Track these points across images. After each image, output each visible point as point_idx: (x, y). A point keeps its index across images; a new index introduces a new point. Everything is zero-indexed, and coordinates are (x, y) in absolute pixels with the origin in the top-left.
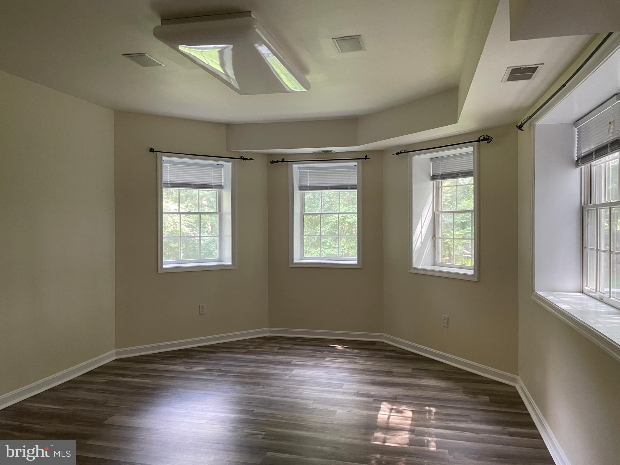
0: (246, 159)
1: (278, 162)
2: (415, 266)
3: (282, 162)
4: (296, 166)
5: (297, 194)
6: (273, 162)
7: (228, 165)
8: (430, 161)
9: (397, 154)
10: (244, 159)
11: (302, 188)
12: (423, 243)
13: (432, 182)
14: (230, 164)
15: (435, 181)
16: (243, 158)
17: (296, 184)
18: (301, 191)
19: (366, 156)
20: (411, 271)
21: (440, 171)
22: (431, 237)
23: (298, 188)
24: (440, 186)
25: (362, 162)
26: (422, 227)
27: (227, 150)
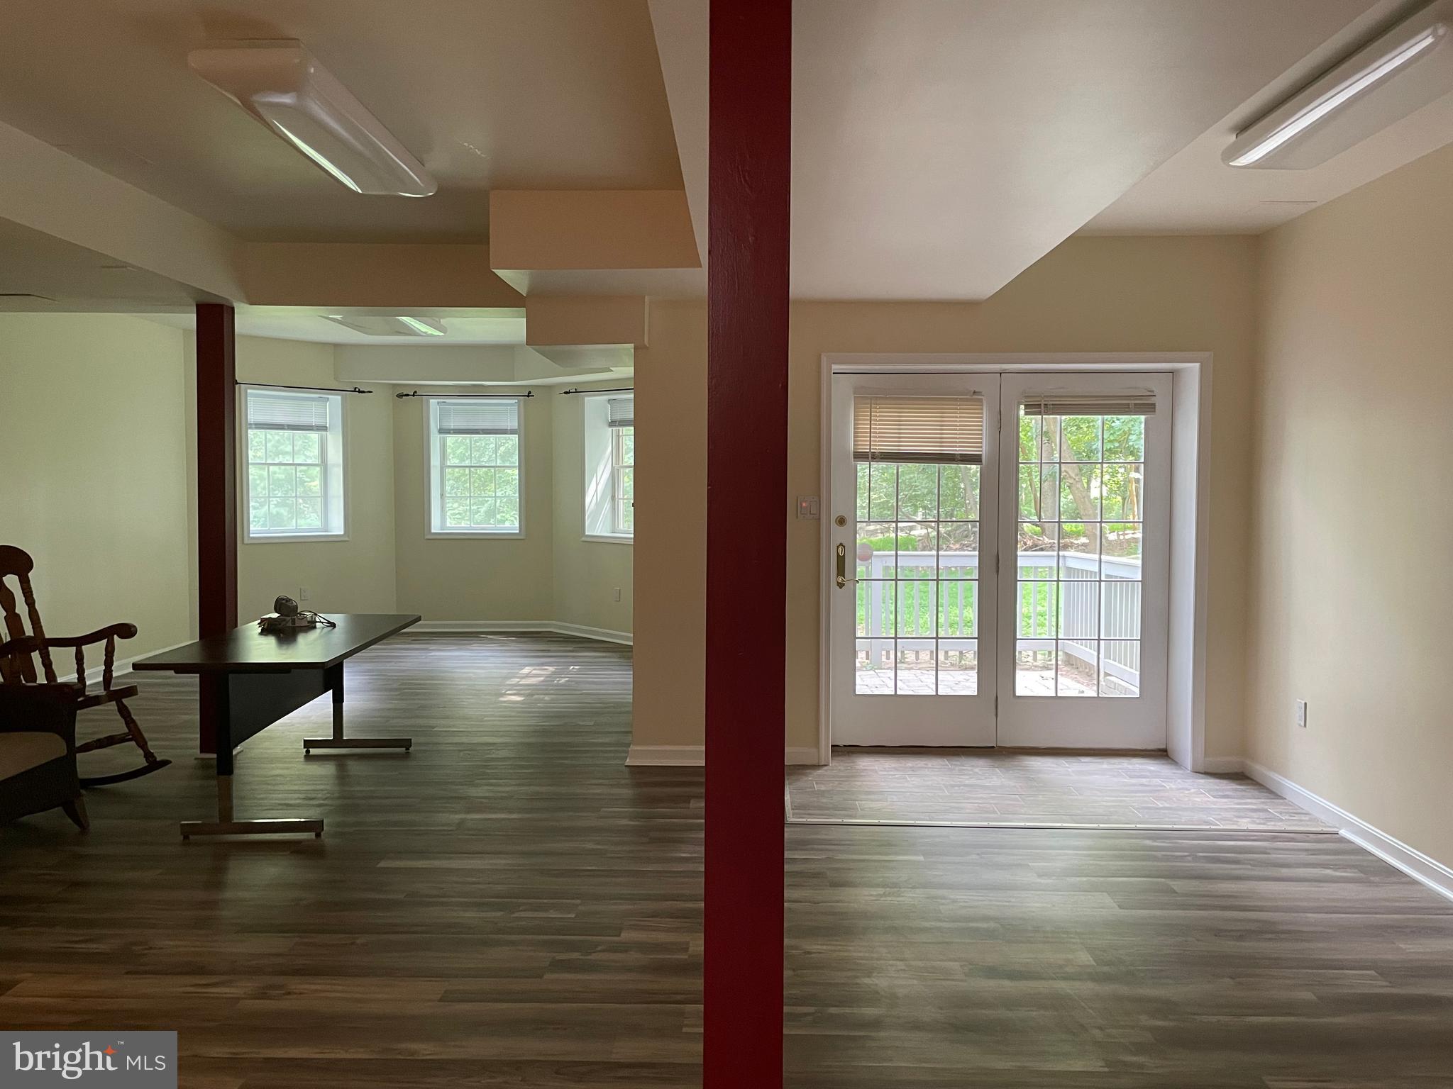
0: (363, 392)
1: (407, 395)
2: (587, 533)
3: (414, 395)
4: (433, 401)
5: (435, 439)
6: (400, 396)
7: (336, 399)
8: (607, 402)
9: (566, 393)
10: (359, 392)
11: (442, 431)
12: (599, 505)
13: (610, 429)
14: (339, 397)
15: (614, 429)
16: (357, 390)
17: (434, 426)
18: (442, 435)
19: (530, 393)
20: (583, 539)
21: (618, 417)
22: (609, 497)
23: (437, 432)
24: (621, 434)
25: (525, 402)
26: (597, 485)
27: (336, 379)
